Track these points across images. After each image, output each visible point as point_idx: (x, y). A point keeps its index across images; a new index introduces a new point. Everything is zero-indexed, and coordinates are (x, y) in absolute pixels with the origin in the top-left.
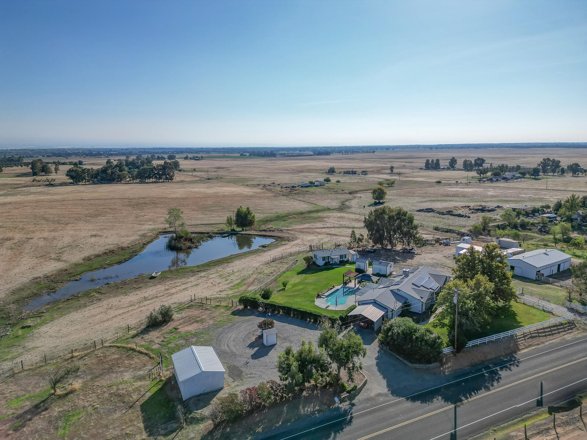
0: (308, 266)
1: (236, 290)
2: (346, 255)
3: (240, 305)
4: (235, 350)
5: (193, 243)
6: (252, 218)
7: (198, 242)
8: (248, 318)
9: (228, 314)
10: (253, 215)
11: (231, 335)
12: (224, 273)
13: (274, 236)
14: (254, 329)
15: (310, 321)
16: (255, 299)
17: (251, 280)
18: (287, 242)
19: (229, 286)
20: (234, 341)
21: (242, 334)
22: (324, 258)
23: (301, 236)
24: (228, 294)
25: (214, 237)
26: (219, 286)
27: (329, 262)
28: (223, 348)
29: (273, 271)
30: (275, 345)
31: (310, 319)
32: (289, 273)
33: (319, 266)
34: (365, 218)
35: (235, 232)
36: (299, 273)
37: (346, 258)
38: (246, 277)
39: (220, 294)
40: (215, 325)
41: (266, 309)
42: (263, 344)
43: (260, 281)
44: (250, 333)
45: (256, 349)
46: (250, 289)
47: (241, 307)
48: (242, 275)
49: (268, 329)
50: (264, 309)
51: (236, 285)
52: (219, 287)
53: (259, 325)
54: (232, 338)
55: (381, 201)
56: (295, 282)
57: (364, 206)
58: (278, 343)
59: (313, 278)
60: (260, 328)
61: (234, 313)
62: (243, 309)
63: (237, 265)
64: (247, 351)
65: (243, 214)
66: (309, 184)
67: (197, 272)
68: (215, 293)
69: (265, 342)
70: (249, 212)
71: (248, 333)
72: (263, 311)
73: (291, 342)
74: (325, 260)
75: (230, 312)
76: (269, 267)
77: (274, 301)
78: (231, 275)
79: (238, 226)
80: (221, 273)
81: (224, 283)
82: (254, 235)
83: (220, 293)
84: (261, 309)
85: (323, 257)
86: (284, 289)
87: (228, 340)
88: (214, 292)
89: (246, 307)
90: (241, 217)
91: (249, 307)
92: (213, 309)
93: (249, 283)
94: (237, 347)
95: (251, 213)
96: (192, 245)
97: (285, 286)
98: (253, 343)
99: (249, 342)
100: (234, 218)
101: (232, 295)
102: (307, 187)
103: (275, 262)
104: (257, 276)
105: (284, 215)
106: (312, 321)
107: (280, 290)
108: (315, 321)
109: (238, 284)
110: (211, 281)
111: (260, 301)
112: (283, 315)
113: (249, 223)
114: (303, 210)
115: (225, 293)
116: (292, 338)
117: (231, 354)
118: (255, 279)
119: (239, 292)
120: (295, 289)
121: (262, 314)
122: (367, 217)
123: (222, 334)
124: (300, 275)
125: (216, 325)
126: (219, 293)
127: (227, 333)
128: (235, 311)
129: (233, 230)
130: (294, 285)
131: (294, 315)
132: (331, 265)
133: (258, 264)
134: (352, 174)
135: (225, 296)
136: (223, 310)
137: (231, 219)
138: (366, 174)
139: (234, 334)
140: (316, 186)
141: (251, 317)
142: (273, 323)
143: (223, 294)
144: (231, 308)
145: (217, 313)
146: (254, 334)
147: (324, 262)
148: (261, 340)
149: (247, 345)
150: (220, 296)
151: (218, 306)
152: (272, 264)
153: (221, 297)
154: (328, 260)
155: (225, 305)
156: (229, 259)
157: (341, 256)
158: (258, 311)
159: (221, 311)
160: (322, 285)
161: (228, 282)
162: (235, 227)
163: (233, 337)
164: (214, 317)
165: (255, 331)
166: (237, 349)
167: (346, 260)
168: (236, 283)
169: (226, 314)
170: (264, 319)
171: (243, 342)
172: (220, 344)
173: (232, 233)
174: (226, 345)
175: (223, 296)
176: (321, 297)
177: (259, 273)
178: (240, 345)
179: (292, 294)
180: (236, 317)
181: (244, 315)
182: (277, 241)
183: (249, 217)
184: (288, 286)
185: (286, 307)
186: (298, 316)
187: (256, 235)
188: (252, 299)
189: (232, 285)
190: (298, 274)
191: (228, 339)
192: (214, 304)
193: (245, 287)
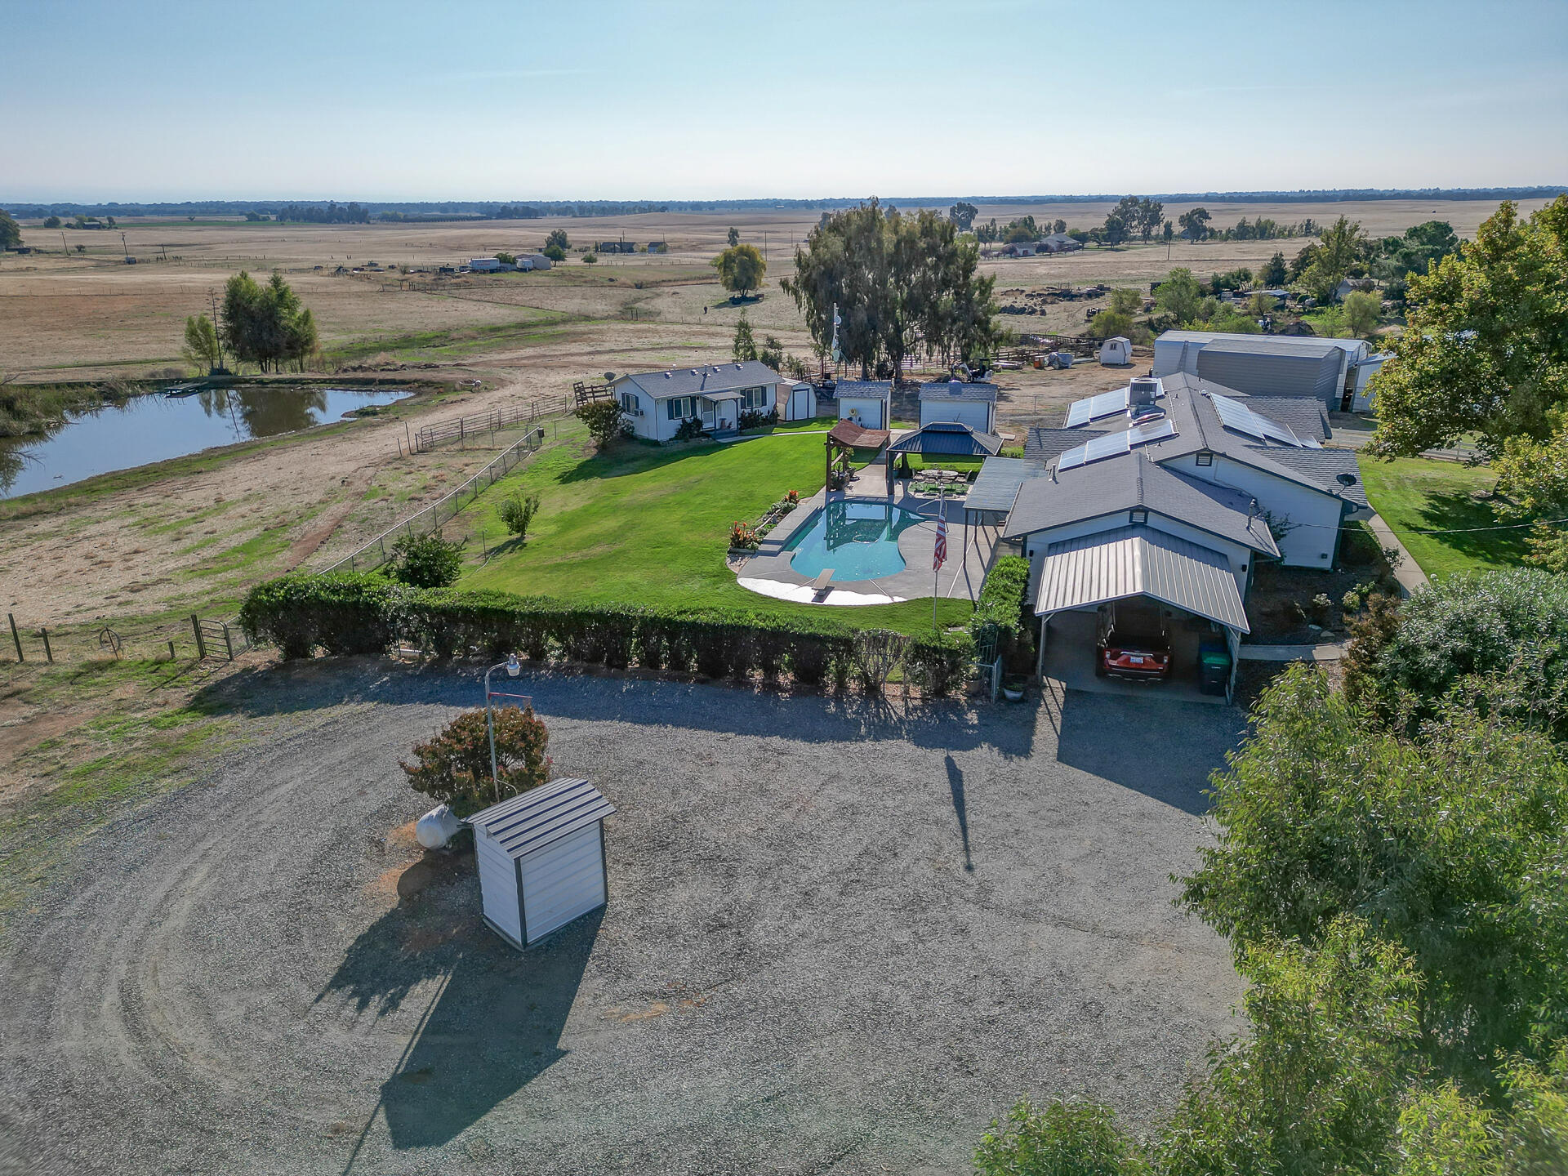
0: (603, 448)
1: (230, 575)
2: (763, 389)
3: (258, 641)
4: (204, 1042)
5: (18, 415)
6: (298, 325)
7: (48, 413)
8: (318, 722)
9: (168, 710)
10: (300, 311)
11: (169, 881)
12: (170, 511)
13: (403, 382)
14: (373, 802)
15: (771, 687)
16: (357, 589)
17: (323, 522)
18: (467, 395)
19: (192, 559)
20: (195, 938)
21: (273, 857)
22: (674, 407)
23: (519, 375)
24: (183, 597)
25: (129, 396)
26: (130, 564)
27: (698, 423)
28: (72, 1041)
29: (433, 482)
30: (598, 913)
31: (771, 671)
32: (519, 482)
33: (656, 443)
34: (799, 254)
35: (229, 377)
36: (566, 478)
37: (764, 403)
38: (288, 518)
39: (127, 603)
40: (41, 807)
41: (444, 647)
42: (487, 936)
43: (367, 525)
44: (342, 837)
45: (425, 995)
46: (315, 561)
47: (267, 655)
48: (266, 511)
49: (506, 795)
50: (426, 651)
51: (235, 550)
52: (129, 568)
53: (425, 772)
54: (180, 914)
55: (751, 294)
56: (568, 509)
57: (706, 309)
58: (619, 902)
59: (650, 485)
60: (431, 790)
61: (210, 702)
62: (275, 669)
63: (242, 478)
64: (335, 1035)
65: (254, 305)
66: (498, 264)
67: (16, 518)
68: (100, 599)
69: (501, 910)
70: (281, 296)
71: (325, 836)
72: (421, 660)
73: (721, 868)
74: (678, 414)
75: (178, 697)
76: (406, 469)
77: (493, 588)
78: (205, 514)
79: (242, 357)
80: (151, 513)
81: (165, 549)
82: (315, 381)
83: (131, 596)
84: (403, 651)
85: (670, 402)
86: (517, 544)
87: (138, 944)
88: (94, 594)
89: (296, 650)
90: (252, 317)
91: (319, 652)
92: (62, 693)
93: (312, 538)
94: (230, 1012)
95: (294, 302)
96: (15, 424)
97: (521, 528)
98: (386, 930)
99: (346, 932)
100: (219, 324)
101: (206, 599)
102: (492, 271)
103: (434, 454)
104: (352, 507)
105: (432, 335)
106: (785, 679)
107: (499, 550)
108: (810, 676)
109: (246, 549)
110: (87, 547)
111: (397, 600)
112: (570, 669)
113: (291, 346)
114: (499, 323)
115: (163, 592)
116: (713, 833)
117: (151, 1112)
118: (344, 518)
119: (249, 581)
120: (575, 535)
121: (422, 677)
122: (807, 250)
123: (89, 881)
124: (578, 485)
125: (46, 803)
126: (125, 596)
127: (133, 868)
128: (220, 685)
129: (222, 371)
130: (568, 523)
131: (651, 661)
132: (706, 435)
133: (352, 466)
134: (622, 251)
135: (162, 608)
136: (132, 687)
137: (205, 328)
138: (664, 251)
139: (203, 870)
140: (523, 270)
141: (337, 711)
142: (539, 731)
143: (149, 603)
144: (190, 668)
145: (84, 716)
146: (379, 844)
147: (677, 423)
148: (458, 897)
149: (329, 962)
150: (130, 610)
151: (101, 667)
152: (420, 460)
153: (132, 619)
154: (694, 413)
155: (152, 658)
156: (198, 461)
157: (747, 396)
158: (389, 667)
159: (118, 693)
160: (725, 503)
161: (187, 543)
162: (229, 362)
163: (188, 903)
164: (53, 744)
165: (386, 815)
166: (219, 1035)
167: (764, 411)
168: (233, 544)
169: (151, 714)
170: (455, 713)
171: (291, 937)
172: (45, 1003)
173: (217, 382)
174: (111, 997)
175: (148, 609)
176: (754, 553)
177: (361, 495)
178: (263, 970)
179: (576, 556)
180: (228, 721)
181: (289, 706)
182: (419, 394)
183: (288, 319)
184: (536, 530)
185: (589, 616)
186: (678, 664)
187: (324, 381)
188: (335, 592)
189: (208, 553)
190: (564, 482)
191: (137, 926)
192: (67, 657)
193: (287, 554)
